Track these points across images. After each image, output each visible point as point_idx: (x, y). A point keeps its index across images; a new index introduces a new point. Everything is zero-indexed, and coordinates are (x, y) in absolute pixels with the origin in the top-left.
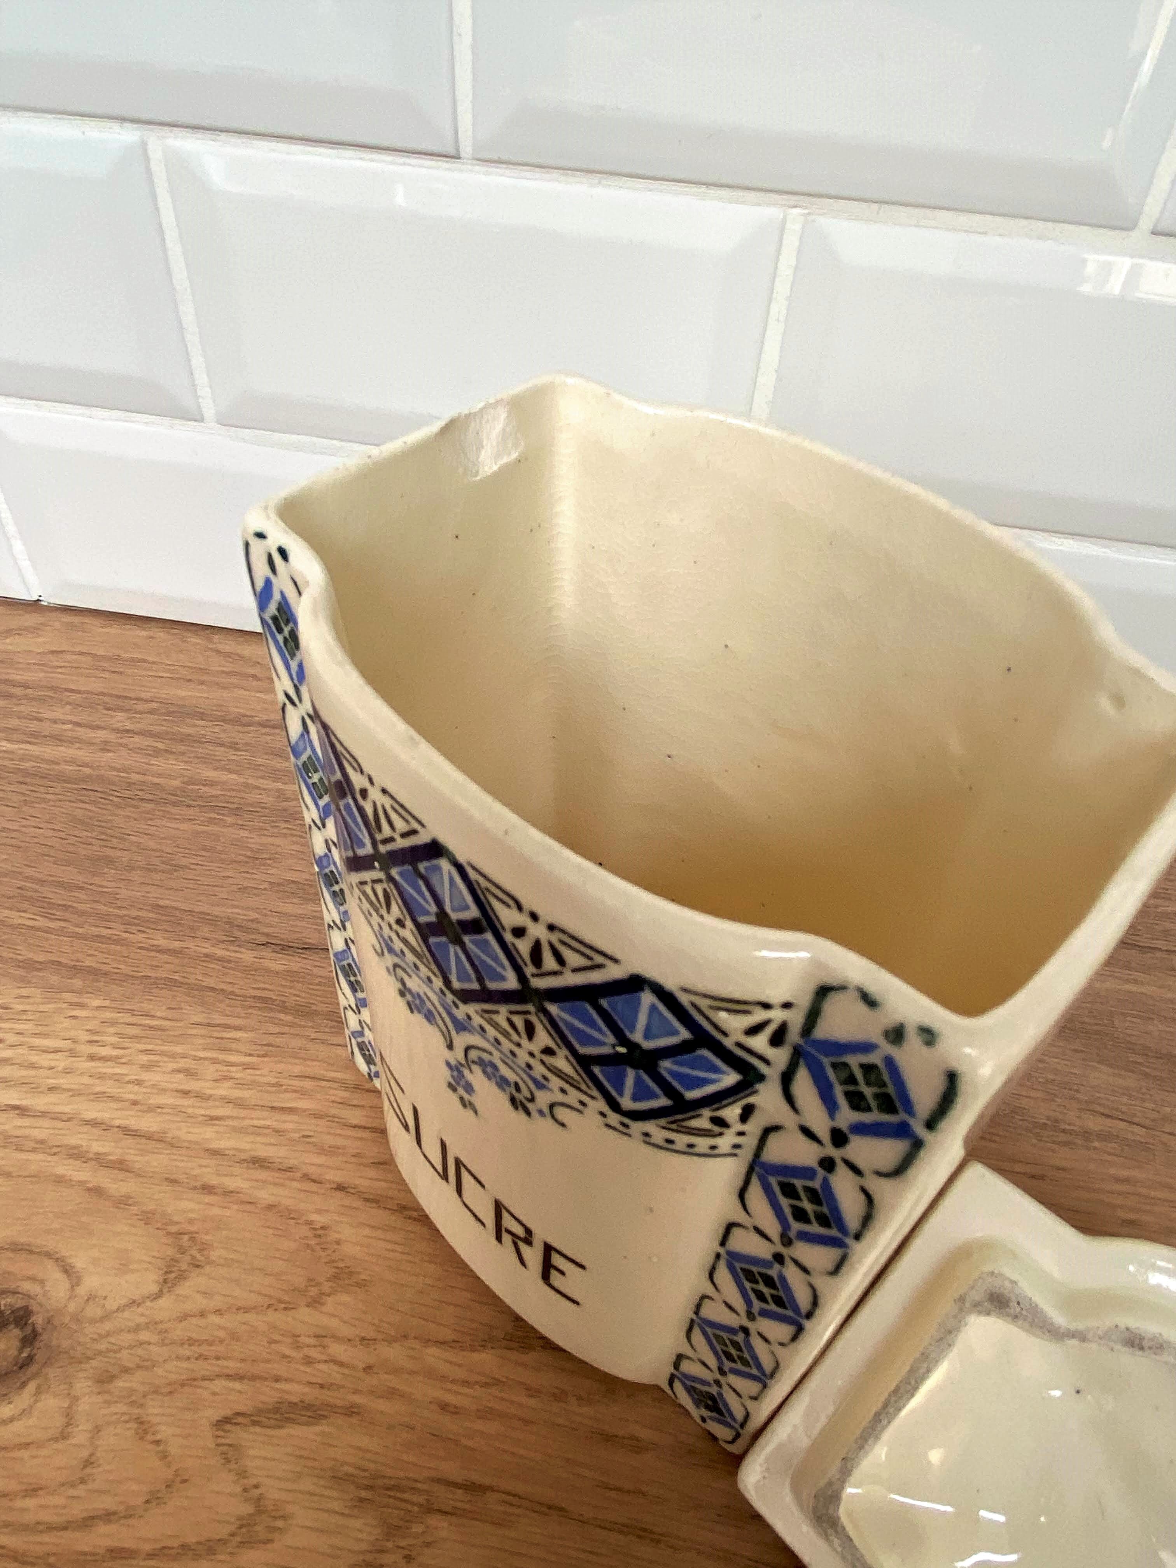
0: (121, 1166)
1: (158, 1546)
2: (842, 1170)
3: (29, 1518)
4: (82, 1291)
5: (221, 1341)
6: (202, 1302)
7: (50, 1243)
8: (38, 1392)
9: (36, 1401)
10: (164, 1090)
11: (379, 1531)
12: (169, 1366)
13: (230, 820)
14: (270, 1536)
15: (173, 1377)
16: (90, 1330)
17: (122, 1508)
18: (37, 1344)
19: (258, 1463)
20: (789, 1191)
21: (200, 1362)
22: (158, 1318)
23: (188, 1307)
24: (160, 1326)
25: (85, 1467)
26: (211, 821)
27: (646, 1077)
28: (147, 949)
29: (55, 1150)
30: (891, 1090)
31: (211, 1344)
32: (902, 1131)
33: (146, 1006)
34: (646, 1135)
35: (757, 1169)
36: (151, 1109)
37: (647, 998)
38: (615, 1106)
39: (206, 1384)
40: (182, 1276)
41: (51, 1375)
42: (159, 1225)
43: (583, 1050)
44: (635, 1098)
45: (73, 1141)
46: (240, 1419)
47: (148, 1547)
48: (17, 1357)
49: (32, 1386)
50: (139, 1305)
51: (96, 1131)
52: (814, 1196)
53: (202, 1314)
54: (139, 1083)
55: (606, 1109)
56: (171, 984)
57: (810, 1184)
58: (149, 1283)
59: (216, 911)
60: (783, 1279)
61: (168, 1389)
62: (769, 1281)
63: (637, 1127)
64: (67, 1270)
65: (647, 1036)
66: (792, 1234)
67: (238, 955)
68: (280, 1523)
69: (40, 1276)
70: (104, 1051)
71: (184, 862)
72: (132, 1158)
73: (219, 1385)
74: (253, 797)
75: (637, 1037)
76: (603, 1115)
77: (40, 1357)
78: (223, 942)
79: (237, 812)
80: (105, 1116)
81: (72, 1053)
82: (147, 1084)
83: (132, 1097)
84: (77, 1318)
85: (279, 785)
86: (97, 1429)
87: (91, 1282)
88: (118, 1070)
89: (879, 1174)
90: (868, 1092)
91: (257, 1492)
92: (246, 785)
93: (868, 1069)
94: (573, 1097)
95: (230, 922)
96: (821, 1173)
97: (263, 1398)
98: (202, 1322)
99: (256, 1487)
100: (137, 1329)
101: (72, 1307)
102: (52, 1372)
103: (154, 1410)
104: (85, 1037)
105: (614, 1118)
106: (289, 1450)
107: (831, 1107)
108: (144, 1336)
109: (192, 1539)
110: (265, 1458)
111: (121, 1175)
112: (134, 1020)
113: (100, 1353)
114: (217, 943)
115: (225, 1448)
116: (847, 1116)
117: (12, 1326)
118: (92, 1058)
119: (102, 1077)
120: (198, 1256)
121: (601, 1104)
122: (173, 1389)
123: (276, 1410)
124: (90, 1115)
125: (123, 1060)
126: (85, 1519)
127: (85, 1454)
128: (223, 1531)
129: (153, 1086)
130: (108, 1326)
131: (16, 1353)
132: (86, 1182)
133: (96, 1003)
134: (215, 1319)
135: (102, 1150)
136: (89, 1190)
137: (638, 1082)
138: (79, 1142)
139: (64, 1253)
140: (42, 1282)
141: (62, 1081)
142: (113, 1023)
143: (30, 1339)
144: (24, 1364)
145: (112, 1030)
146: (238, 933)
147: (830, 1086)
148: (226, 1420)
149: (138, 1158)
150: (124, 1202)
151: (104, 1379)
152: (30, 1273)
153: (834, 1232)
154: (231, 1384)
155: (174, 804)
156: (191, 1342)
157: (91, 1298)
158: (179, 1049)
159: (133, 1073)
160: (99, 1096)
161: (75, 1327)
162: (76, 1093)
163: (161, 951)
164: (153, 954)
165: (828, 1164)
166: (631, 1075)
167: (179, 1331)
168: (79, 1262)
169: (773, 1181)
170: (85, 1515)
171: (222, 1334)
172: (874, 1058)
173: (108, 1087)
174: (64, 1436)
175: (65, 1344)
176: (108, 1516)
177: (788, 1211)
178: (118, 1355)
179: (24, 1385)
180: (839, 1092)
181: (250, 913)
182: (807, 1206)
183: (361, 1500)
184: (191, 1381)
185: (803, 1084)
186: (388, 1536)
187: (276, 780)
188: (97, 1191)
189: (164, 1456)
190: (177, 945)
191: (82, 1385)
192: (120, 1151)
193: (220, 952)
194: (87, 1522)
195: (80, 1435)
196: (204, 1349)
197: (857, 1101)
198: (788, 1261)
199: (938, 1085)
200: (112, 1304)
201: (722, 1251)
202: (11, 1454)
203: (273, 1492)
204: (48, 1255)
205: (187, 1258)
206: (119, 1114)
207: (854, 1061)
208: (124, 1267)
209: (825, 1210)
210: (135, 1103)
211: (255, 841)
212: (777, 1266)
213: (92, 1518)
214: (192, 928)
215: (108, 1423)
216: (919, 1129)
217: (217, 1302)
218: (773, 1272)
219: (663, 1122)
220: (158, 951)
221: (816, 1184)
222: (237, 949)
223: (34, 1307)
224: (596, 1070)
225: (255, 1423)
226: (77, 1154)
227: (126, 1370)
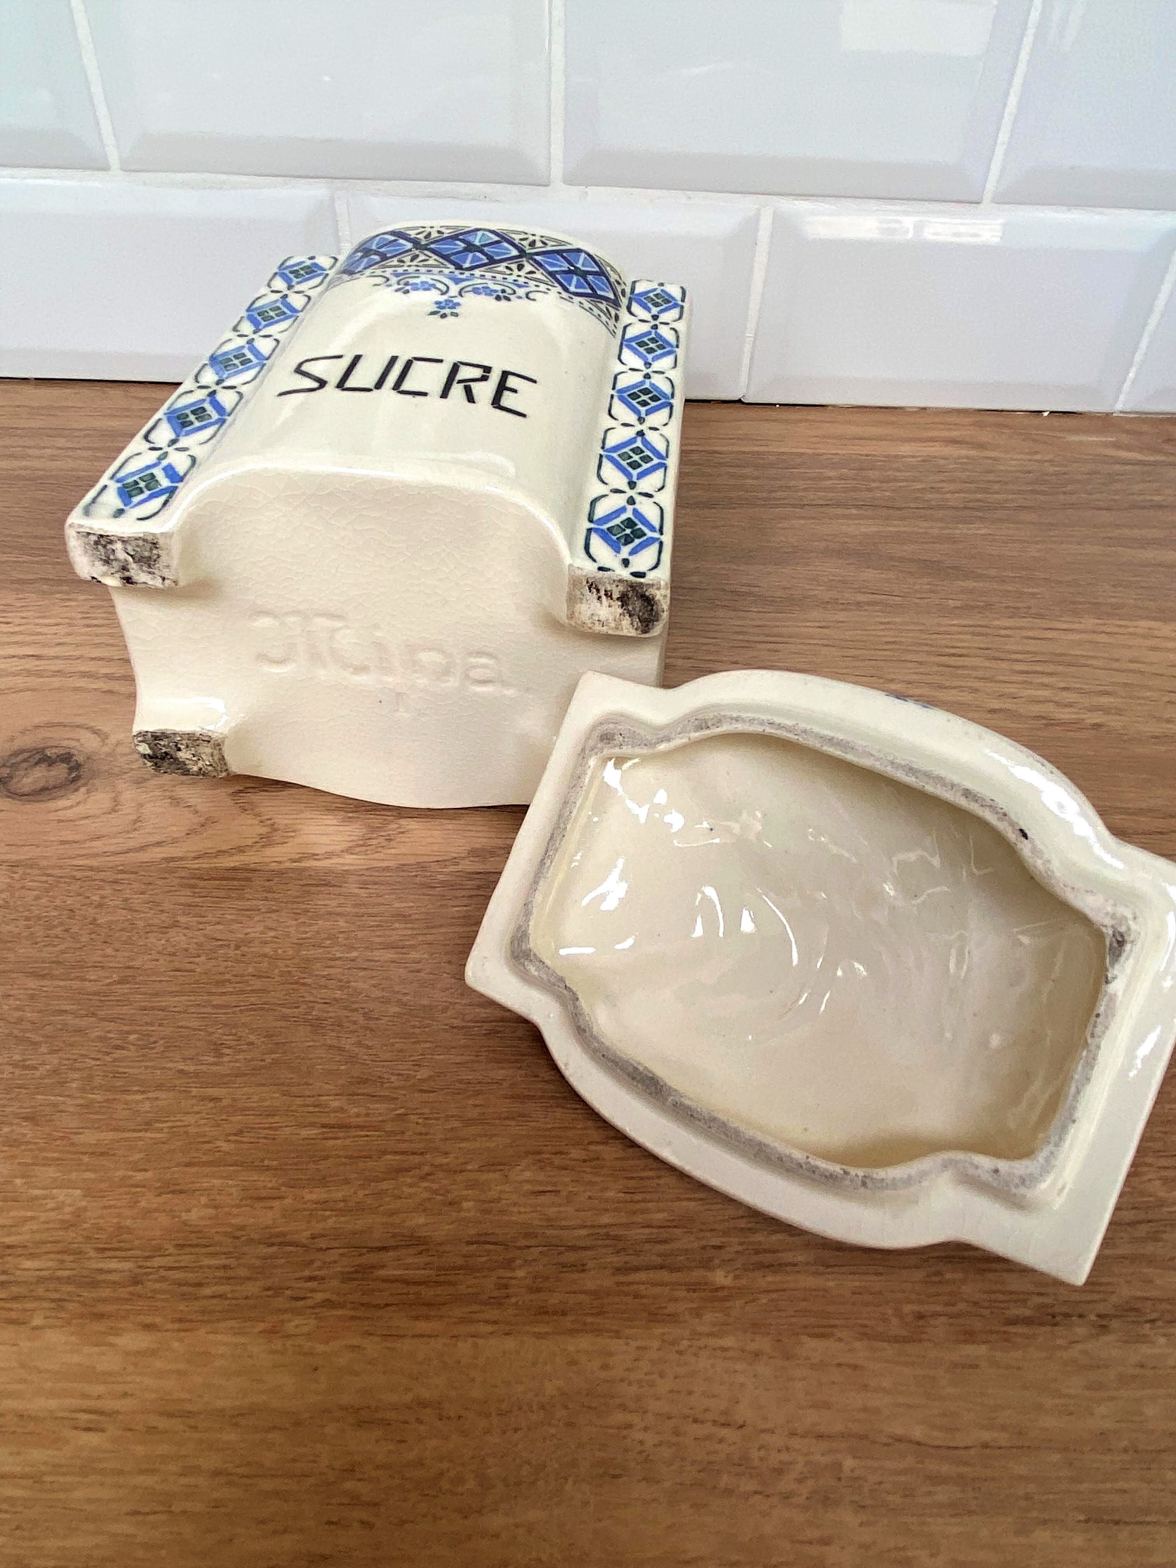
1: (202, 853)
2: (661, 327)
3: (100, 850)
4: (112, 740)
7: (79, 720)
8: (90, 791)
9: (89, 797)
16: (122, 760)
17: (168, 839)
18: (82, 771)
19: (269, 809)
20: (642, 344)
25: (135, 823)
27: (582, 280)
29: (69, 675)
30: (666, 297)
32: (676, 305)
34: (580, 303)
35: (625, 343)
37: (583, 255)
38: (566, 290)
41: (96, 784)
43: (551, 269)
44: (576, 287)
45: (83, 669)
46: (249, 790)
48: (67, 778)
49: (83, 790)
52: (653, 340)
55: (562, 291)
57: (650, 337)
60: (652, 385)
62: (646, 392)
63: (577, 299)
64: (97, 732)
65: (583, 265)
66: (650, 361)
69: (75, 737)
75: (579, 265)
76: (559, 293)
77: (85, 776)
84: (111, 754)
86: (141, 805)
87: (115, 737)
89: (675, 321)
90: (660, 301)
91: (272, 822)
93: (656, 295)
94: (543, 287)
96: (653, 331)
99: (270, 820)
101: (106, 750)
102: (96, 782)
105: (565, 295)
106: (292, 800)
107: (649, 310)
109: (224, 848)
110: (274, 807)
115: (240, 804)
116: (655, 310)
117: (59, 763)
121: (559, 289)
126: (141, 847)
127: (132, 817)
128: (250, 842)
131: (66, 775)
132: (100, 689)
133: (82, 598)
135: (108, 672)
136: (102, 692)
137: (578, 280)
138: (88, 670)
139: (92, 724)
140: (76, 740)
141: (65, 640)
142: (100, 605)
143: (76, 768)
144: (77, 779)
145: (99, 609)
147: (646, 304)
148: (239, 791)
151: (140, 781)
152: (66, 736)
153: (668, 349)
157: (119, 743)
161: (110, 759)
165: (655, 327)
166: (575, 278)
168: (106, 726)
169: (633, 344)
170: (142, 845)
172: (658, 291)
174: (114, 810)
175: (104, 767)
176: (158, 844)
177: (645, 352)
179: (76, 790)
180: (650, 305)
182: (652, 345)
185: (635, 308)
186: (373, 832)
189: (196, 812)
191: (123, 786)
194: (144, 848)
195: (128, 808)
197: (656, 305)
198: (652, 375)
199: (680, 291)
201: (613, 392)
202: (77, 823)
204: (78, 726)
207: (651, 295)
209: (660, 343)
212: (647, 381)
213: (148, 846)
215: (149, 801)
216: (680, 303)
218: (647, 385)
219: (589, 299)
221: (653, 335)
223: (74, 752)
224: (558, 276)
225: (262, 790)
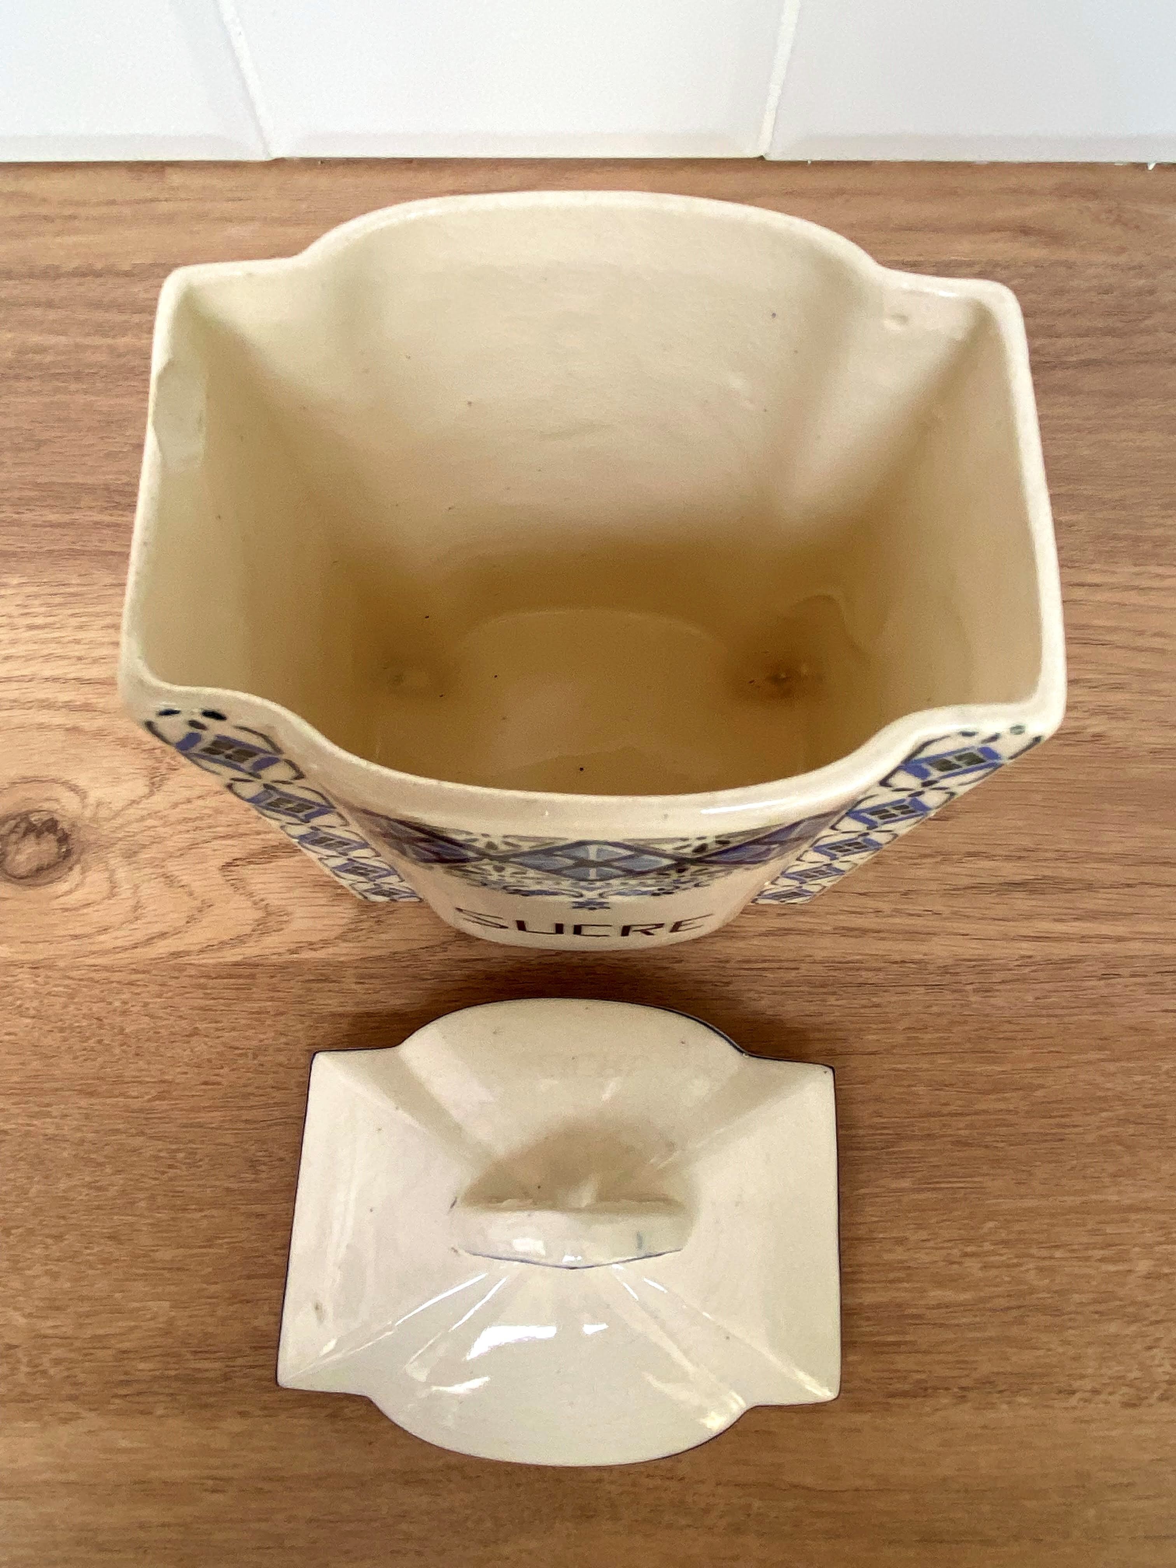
0: (86, 708)
1: (205, 945)
3: (109, 945)
4: (92, 799)
5: (210, 816)
6: (187, 794)
7: (53, 773)
8: (83, 871)
9: (85, 878)
10: (102, 644)
11: (355, 910)
12: (175, 838)
13: (73, 387)
14: (281, 927)
15: (180, 845)
16: (107, 827)
17: (171, 929)
18: (70, 842)
19: (260, 886)
21: (198, 832)
22: (157, 809)
23: (175, 798)
24: (159, 814)
25: (136, 911)
26: (57, 390)
28: (41, 526)
29: (30, 705)
31: (202, 819)
33: (61, 576)
36: (95, 661)
39: (206, 845)
40: (164, 779)
41: (89, 860)
42: (133, 746)
45: (41, 695)
46: (238, 863)
47: (198, 947)
48: (58, 853)
49: (77, 868)
50: (138, 803)
51: (58, 685)
53: (189, 801)
54: (77, 642)
56: (74, 554)
58: (140, 787)
59: (90, 480)
61: (179, 853)
64: (74, 789)
67: (124, 519)
68: (285, 918)
69: (54, 796)
70: (39, 621)
71: (45, 435)
72: (94, 701)
73: (216, 844)
74: (90, 357)
77: (76, 848)
78: (106, 508)
79: (78, 376)
80: (58, 672)
81: (14, 628)
82: (84, 641)
83: (77, 654)
84: (94, 819)
85: (109, 341)
86: (136, 887)
87: (94, 795)
88: (57, 634)
91: (264, 903)
92: (77, 346)
95: (107, 488)
97: (252, 847)
98: (189, 806)
99: (262, 900)
100: (142, 819)
101: (88, 813)
102: (88, 857)
103: (173, 867)
104: (16, 612)
106: (280, 875)
108: (150, 822)
109: (226, 938)
110: (264, 883)
111: (89, 715)
112: (55, 590)
113: (120, 839)
114: (103, 510)
115: (232, 882)
117: (46, 833)
118: (31, 627)
119: (44, 642)
120: (172, 762)
122: (182, 853)
123: (263, 853)
124: (47, 673)
125: (58, 625)
126: (148, 940)
127: (132, 902)
128: (248, 929)
129: (91, 642)
130: (119, 821)
131: (57, 850)
132: (65, 725)
133: (15, 581)
134: (200, 802)
135: (67, 699)
136: (68, 730)
138: (46, 696)
139: (67, 778)
140: (57, 800)
141: (12, 651)
142: (36, 596)
143: (64, 839)
144: (68, 854)
145: (37, 602)
146: (117, 498)
148: (229, 865)
149: (99, 700)
150: (99, 734)
151: (130, 855)
152: (46, 796)
154: (224, 842)
155: (17, 377)
156: (186, 820)
157: (99, 804)
158: (98, 609)
159: (67, 634)
160: (47, 658)
161: (95, 826)
162: (28, 659)
163: (52, 525)
164: (48, 529)
167: (175, 814)
168: (82, 780)
170: (147, 937)
171: (207, 811)
173: (53, 648)
174: (112, 895)
175: (92, 838)
176: (163, 935)
178: (136, 838)
179: (71, 869)
181: (123, 477)
183: (338, 895)
184: (193, 846)
186: (362, 912)
187: (105, 335)
188: (75, 730)
189: (191, 894)
190: (67, 518)
191: (115, 861)
192: (82, 697)
193: (107, 518)
194: (149, 941)
195: (125, 891)
196: (197, 823)
200: (117, 805)
202: (81, 912)
203: (274, 901)
204: (54, 781)
205: (165, 765)
206: (73, 668)
208: (117, 780)
210: (80, 659)
211: (103, 403)
213: (153, 938)
214: (74, 499)
215: (143, 881)
217: (197, 792)
220: (51, 526)
222: (121, 512)
223: (57, 817)
225: (250, 863)
226: (47, 705)
227: (144, 846)
